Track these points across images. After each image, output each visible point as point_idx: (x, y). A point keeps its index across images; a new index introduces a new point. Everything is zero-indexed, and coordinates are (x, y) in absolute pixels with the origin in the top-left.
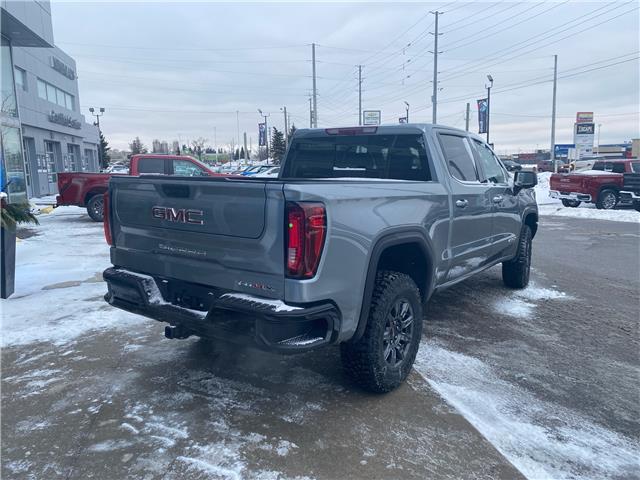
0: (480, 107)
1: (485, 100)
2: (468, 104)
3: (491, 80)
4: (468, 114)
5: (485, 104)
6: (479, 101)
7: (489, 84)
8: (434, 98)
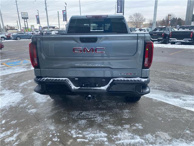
0: (63, 13)
1: (65, 11)
2: (58, 12)
3: (66, 4)
4: (58, 15)
5: (65, 12)
6: (63, 11)
7: (65, 5)
8: (46, 9)
